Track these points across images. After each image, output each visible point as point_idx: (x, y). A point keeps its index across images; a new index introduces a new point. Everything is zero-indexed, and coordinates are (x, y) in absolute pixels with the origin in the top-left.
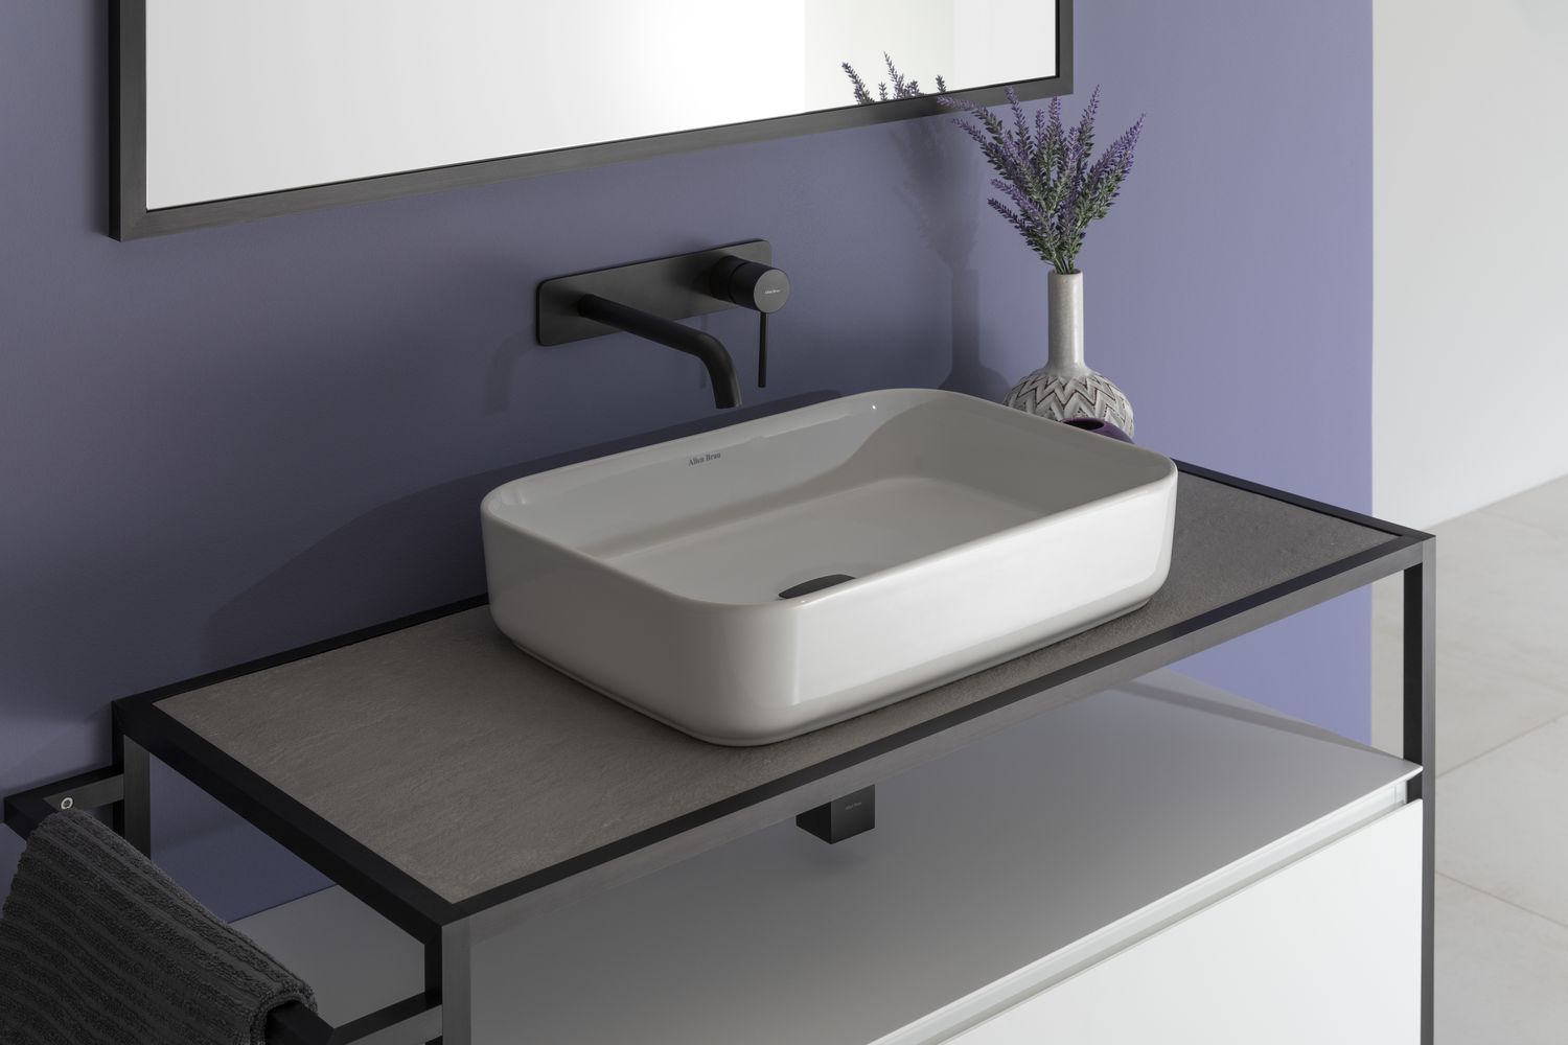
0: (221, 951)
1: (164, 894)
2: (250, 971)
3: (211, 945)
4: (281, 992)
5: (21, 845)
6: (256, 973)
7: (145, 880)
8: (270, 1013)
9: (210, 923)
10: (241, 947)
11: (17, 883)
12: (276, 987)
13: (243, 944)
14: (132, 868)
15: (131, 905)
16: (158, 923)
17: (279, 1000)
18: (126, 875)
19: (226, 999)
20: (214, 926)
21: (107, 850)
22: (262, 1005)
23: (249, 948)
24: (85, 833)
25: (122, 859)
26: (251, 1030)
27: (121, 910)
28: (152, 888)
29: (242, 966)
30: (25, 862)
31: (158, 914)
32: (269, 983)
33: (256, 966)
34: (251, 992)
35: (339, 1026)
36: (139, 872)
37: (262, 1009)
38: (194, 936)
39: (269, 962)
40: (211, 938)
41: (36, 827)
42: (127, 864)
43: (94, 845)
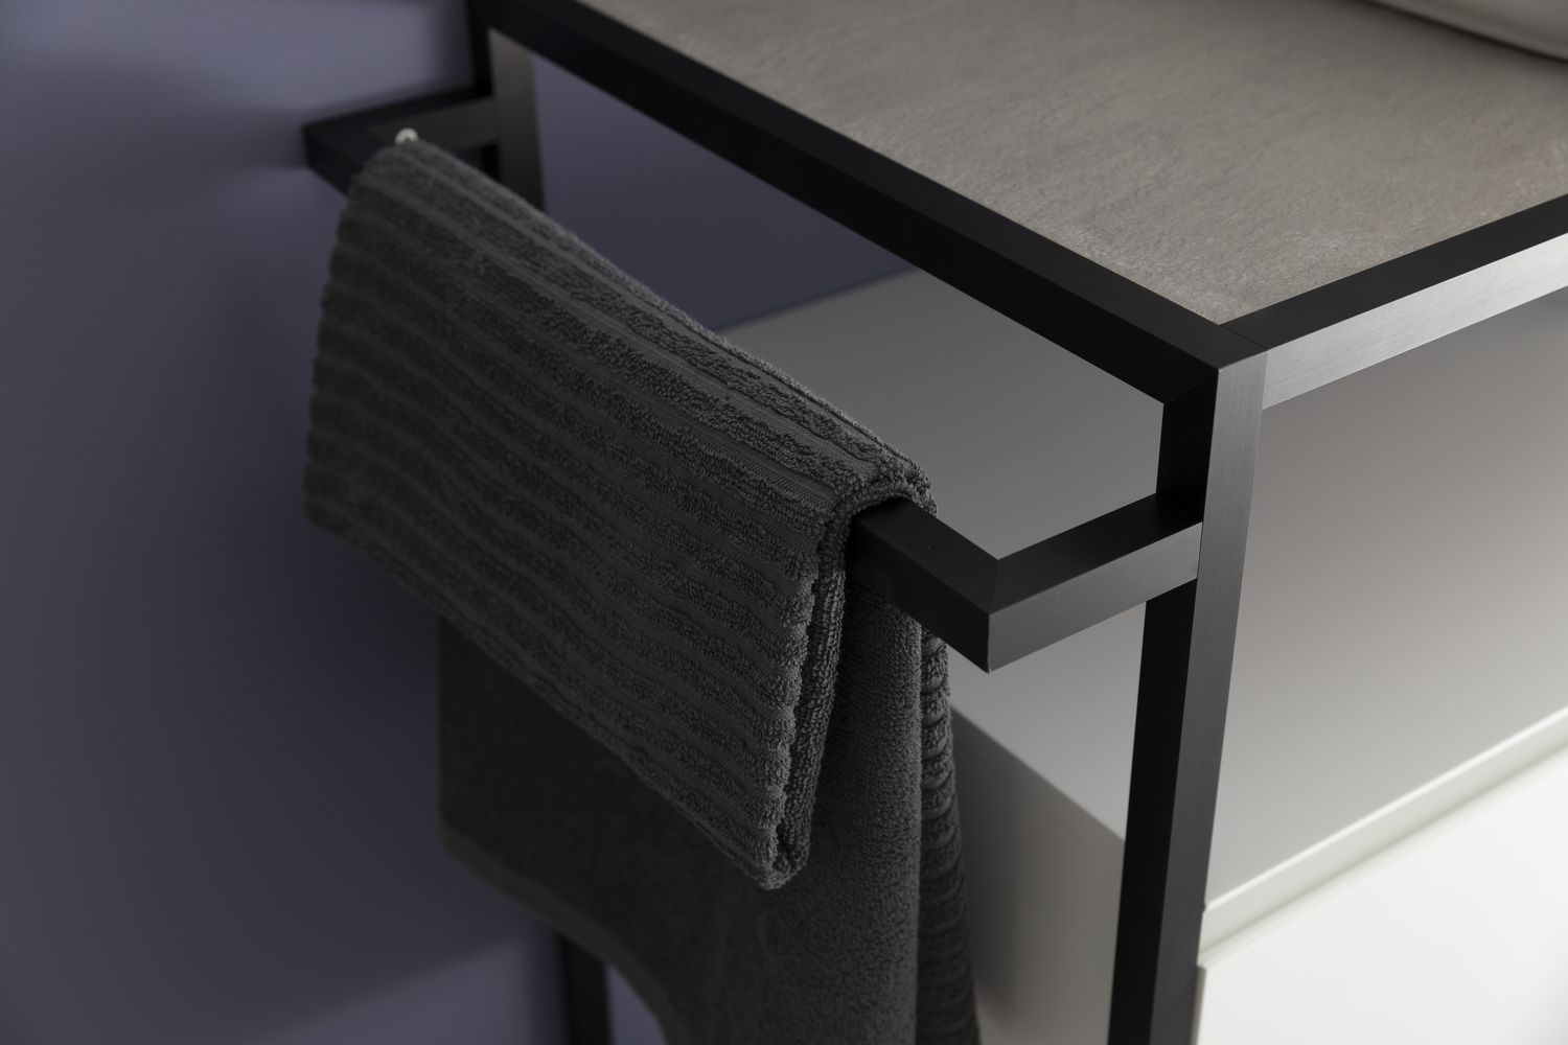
0: (735, 394)
1: (606, 286)
2: (804, 437)
3: (713, 383)
4: (874, 481)
5: (336, 203)
6: (816, 440)
7: (564, 261)
8: (856, 519)
9: (703, 343)
10: (773, 388)
11: (338, 263)
12: (863, 471)
13: (777, 384)
14: (539, 241)
15: (545, 303)
16: (604, 338)
17: (867, 498)
18: (529, 252)
19: (761, 487)
20: (713, 348)
21: (488, 207)
22: (840, 503)
23: (789, 392)
24: (445, 179)
25: (518, 225)
26: (819, 549)
27: (529, 311)
28: (582, 275)
29: (785, 426)
30: (348, 228)
31: (599, 321)
32: (850, 463)
33: (813, 427)
34: (815, 477)
35: (1002, 556)
36: (552, 246)
37: (842, 513)
38: (678, 365)
39: (836, 421)
40: (711, 369)
41: (358, 169)
42: (527, 232)
43: (465, 200)
